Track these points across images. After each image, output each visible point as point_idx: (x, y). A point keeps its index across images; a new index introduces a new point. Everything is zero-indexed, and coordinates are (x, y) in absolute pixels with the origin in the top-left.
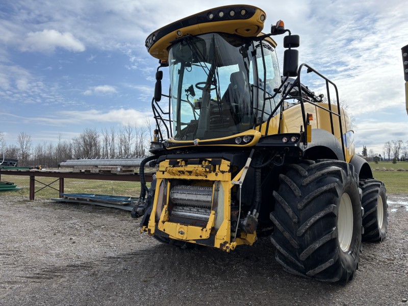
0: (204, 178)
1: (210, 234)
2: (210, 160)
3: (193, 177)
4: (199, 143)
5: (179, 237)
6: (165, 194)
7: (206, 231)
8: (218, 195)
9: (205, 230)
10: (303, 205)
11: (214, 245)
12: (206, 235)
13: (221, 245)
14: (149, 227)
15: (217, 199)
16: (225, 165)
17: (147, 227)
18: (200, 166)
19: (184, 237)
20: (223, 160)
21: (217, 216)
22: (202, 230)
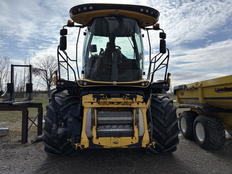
0: (129, 106)
1: (139, 140)
2: (129, 95)
3: (120, 106)
4: (117, 84)
5: (114, 146)
6: (93, 118)
7: (136, 138)
8: (138, 116)
9: (134, 138)
10: (168, 117)
11: (142, 146)
12: (135, 141)
13: (147, 145)
14: (82, 144)
15: (138, 118)
16: (140, 98)
17: (80, 144)
18: (122, 99)
19: (119, 145)
20: (137, 95)
21: (139, 129)
22: (132, 138)
